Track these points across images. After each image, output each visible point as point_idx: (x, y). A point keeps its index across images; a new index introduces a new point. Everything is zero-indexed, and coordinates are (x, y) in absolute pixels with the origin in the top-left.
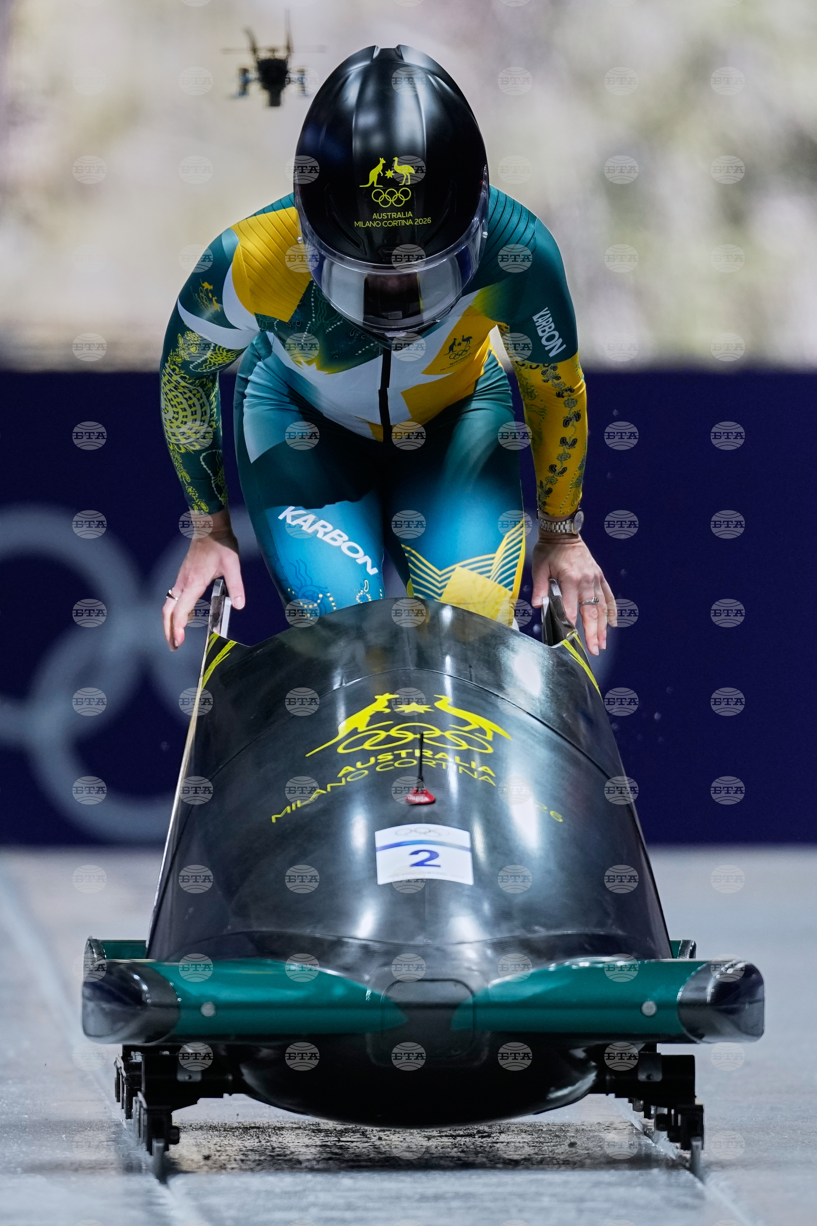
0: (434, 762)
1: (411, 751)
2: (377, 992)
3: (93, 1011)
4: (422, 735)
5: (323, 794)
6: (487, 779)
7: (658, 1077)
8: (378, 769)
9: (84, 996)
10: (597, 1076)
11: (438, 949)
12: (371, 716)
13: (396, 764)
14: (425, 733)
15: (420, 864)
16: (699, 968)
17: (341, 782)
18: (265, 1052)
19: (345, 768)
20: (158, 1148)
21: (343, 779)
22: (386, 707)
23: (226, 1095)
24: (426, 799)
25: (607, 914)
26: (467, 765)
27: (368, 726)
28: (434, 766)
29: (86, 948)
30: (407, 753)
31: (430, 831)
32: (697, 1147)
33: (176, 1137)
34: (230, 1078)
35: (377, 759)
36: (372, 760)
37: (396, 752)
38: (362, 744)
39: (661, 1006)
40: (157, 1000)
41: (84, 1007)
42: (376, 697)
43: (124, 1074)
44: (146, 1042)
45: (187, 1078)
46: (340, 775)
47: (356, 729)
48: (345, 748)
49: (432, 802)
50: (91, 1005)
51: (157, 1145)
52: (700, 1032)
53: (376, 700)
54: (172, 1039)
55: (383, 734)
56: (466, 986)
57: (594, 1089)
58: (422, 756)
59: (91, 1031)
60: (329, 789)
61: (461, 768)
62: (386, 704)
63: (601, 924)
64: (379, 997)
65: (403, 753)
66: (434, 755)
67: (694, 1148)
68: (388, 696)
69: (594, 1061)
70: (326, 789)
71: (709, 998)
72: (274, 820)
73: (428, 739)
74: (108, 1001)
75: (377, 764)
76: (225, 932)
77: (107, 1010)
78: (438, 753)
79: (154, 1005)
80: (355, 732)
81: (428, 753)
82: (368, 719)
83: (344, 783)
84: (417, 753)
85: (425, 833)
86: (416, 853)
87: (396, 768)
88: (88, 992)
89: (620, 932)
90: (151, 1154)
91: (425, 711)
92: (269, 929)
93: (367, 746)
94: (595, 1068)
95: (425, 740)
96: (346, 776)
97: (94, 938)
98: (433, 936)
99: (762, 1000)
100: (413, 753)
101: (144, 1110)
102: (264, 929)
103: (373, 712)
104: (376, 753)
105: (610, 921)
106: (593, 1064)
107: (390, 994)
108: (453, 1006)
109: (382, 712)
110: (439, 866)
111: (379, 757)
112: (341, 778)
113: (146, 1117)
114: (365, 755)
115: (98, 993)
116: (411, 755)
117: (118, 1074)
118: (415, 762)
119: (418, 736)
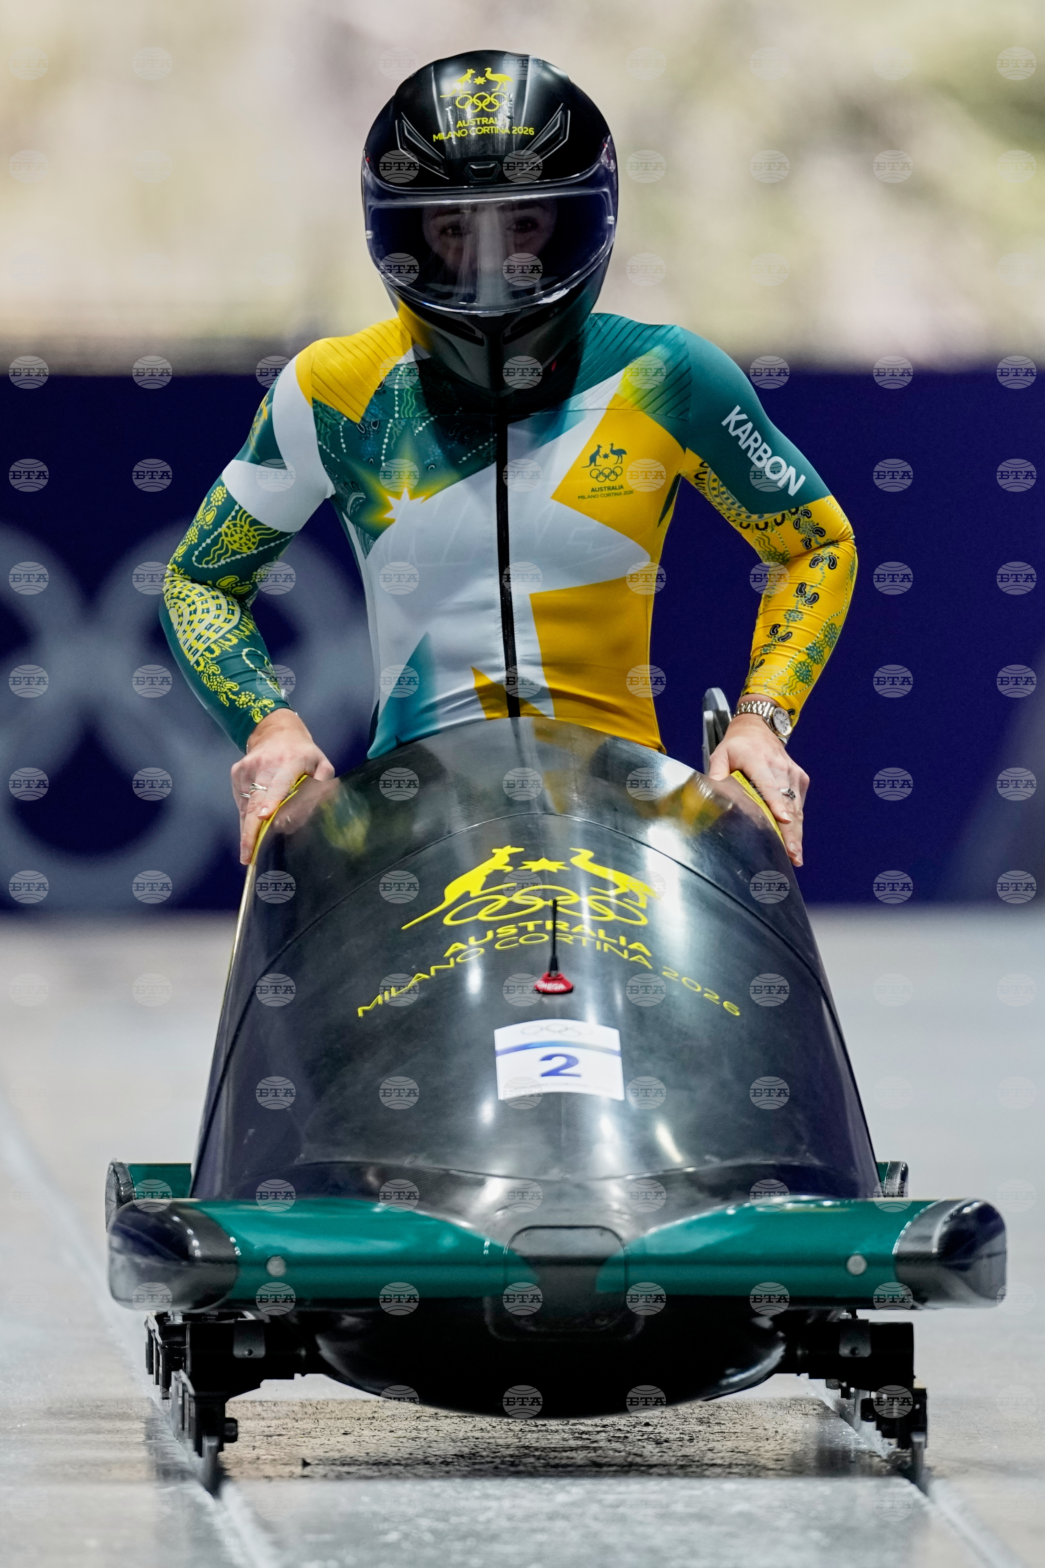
0: (571, 937)
1: (540, 922)
2: (499, 1243)
3: (123, 1267)
4: (555, 902)
5: (425, 980)
6: (640, 959)
7: (865, 1351)
8: (497, 946)
9: (111, 1248)
10: (786, 1351)
11: (579, 1186)
12: (487, 876)
13: (521, 940)
14: (558, 898)
15: (554, 1073)
16: (922, 1211)
17: (449, 964)
18: (349, 1321)
19: (454, 946)
20: (210, 1448)
21: (452, 960)
22: (507, 864)
23: (297, 1376)
24: (560, 987)
25: (799, 1138)
26: (615, 941)
27: (483, 889)
28: (571, 943)
29: (109, 1175)
30: (536, 926)
31: (567, 1029)
32: (920, 1444)
33: (234, 1433)
34: (303, 1353)
35: (495, 934)
36: (490, 935)
37: (521, 924)
38: (477, 914)
39: (872, 1261)
40: (208, 1253)
41: (112, 1261)
42: (494, 851)
43: (160, 1341)
44: (194, 1308)
45: (246, 1353)
46: (447, 954)
47: (468, 893)
48: (453, 919)
49: (570, 991)
50: (121, 1259)
51: (209, 1443)
52: (924, 1294)
53: (493, 855)
54: (229, 1304)
55: (503, 901)
56: (616, 1235)
57: (782, 1368)
58: (555, 930)
59: (121, 1293)
60: (433, 973)
61: (606, 945)
62: (507, 859)
63: (791, 1151)
64: (502, 1249)
65: (531, 926)
66: (571, 927)
67: (916, 1447)
68: (509, 850)
69: (783, 1332)
70: (428, 973)
71: (935, 1250)
72: (360, 1014)
73: (563, 906)
74: (144, 1255)
75: (496, 939)
76: (296, 1162)
77: (143, 1266)
78: (576, 925)
79: (205, 1259)
80: (466, 897)
81: (562, 925)
82: (484, 879)
83: (452, 964)
84: (549, 925)
85: (560, 1032)
86: (549, 1058)
87: (521, 945)
88: (117, 1241)
89: (816, 1162)
90: (200, 1455)
91: (559, 870)
92: (356, 1159)
93: (482, 916)
94: (784, 1340)
95: (559, 909)
96: (455, 955)
97: (119, 1161)
98: (572, 1168)
99: (1003, 1253)
100: (544, 925)
101: (190, 1396)
102: (348, 1159)
103: (490, 871)
104: (494, 925)
105: (804, 1147)
106: (781, 1334)
107: (516, 1245)
108: (598, 1261)
109: (502, 871)
110: (578, 1076)
111: (499, 931)
112: (449, 958)
113: (193, 1406)
114: (482, 927)
115: (130, 1244)
116: (540, 928)
117: (151, 1339)
118: (547, 938)
119: (550, 903)
